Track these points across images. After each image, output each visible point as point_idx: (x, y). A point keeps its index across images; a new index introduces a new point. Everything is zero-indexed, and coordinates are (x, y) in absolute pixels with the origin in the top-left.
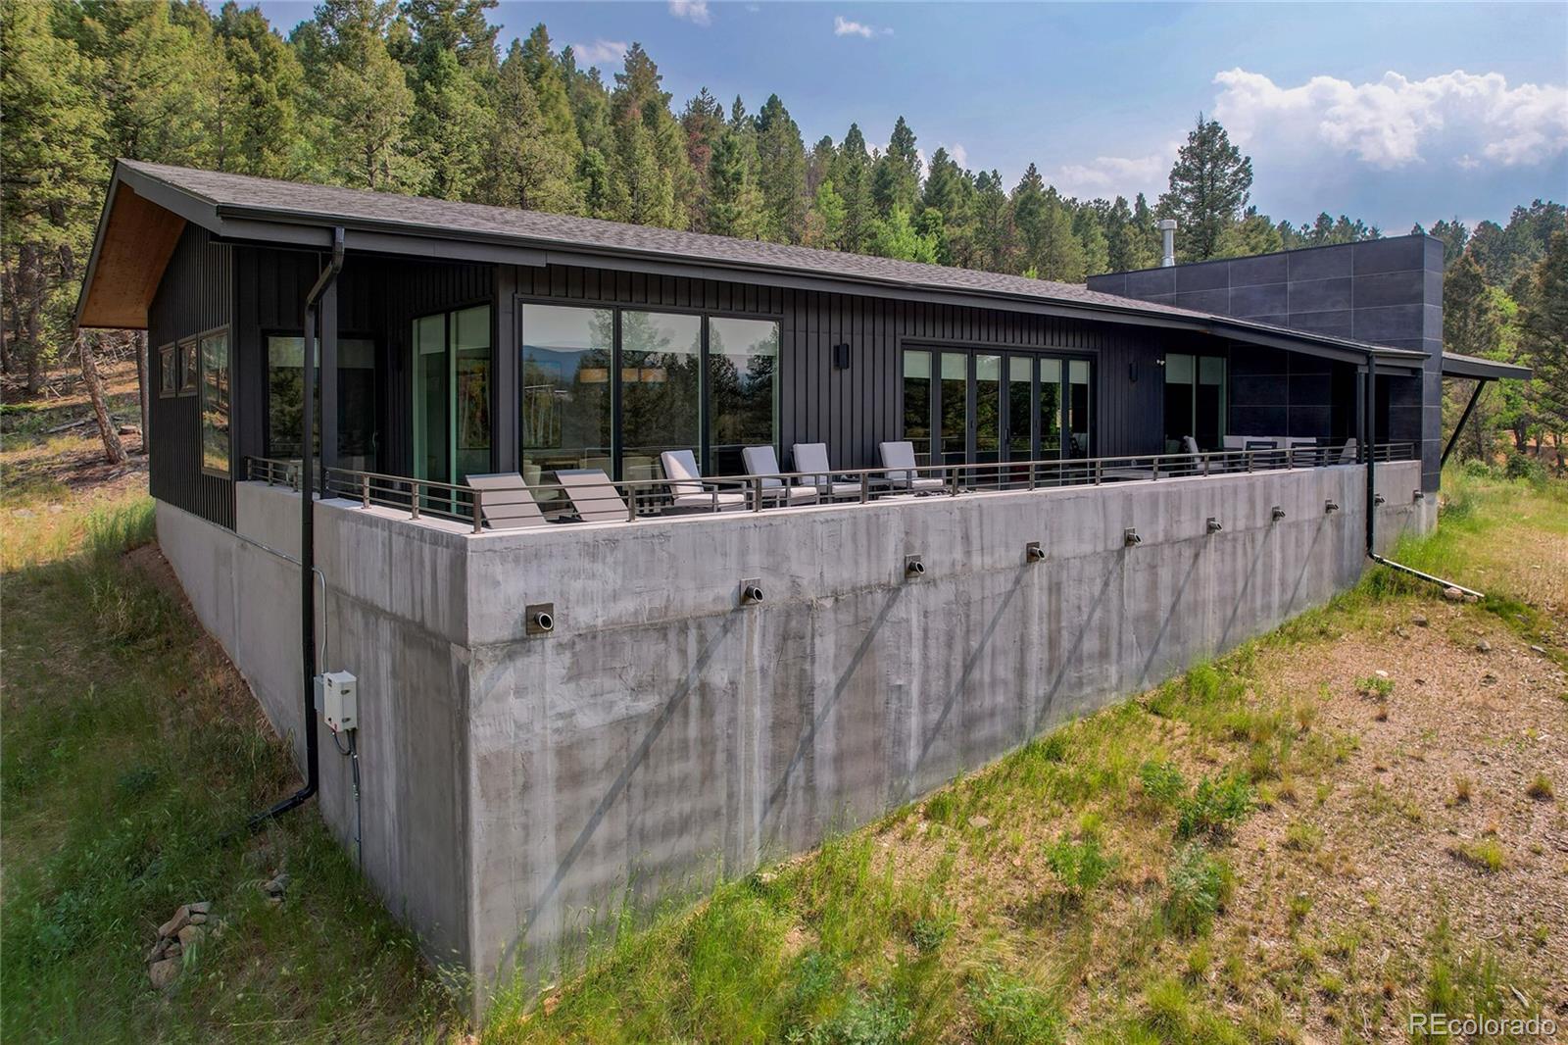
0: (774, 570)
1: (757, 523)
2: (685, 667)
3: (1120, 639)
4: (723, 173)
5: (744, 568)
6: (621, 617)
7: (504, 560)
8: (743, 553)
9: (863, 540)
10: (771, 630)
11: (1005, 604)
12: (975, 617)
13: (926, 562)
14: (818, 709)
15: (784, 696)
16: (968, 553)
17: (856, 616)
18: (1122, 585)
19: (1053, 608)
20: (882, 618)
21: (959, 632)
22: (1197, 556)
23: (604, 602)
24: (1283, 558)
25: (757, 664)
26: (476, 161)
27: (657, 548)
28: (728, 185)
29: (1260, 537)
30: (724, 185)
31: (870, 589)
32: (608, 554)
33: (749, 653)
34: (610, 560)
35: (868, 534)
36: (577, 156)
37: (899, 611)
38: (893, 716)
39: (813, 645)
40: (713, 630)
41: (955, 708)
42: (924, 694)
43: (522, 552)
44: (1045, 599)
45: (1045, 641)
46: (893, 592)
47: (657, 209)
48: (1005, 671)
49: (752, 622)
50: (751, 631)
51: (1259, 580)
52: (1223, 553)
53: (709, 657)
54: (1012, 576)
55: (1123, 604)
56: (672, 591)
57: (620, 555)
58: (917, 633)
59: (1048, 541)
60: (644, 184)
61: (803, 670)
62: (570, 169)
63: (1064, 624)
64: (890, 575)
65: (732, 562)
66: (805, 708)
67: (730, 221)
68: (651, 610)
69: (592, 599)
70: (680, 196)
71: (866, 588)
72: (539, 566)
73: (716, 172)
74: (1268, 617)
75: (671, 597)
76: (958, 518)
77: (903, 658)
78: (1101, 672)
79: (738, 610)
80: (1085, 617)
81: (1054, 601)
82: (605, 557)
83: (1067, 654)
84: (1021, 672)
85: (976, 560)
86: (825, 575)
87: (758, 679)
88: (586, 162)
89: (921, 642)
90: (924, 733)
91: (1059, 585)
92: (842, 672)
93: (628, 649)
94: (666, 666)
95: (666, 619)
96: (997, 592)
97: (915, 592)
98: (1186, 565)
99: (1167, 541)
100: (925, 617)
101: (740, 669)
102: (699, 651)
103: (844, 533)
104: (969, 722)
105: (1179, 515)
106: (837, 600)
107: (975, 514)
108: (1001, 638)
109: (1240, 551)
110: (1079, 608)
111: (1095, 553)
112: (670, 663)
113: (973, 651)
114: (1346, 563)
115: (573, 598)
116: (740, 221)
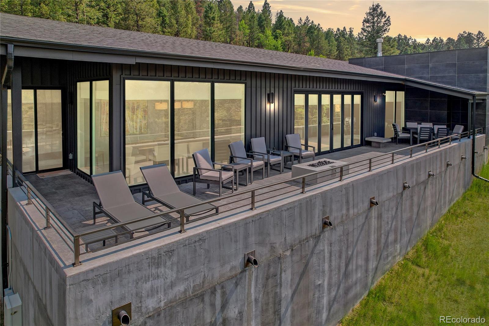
0: (261, 243)
1: (254, 219)
2: (214, 313)
3: (401, 232)
4: (209, 17)
5: (246, 247)
6: (176, 297)
7: (95, 284)
8: (246, 237)
9: (304, 215)
10: (260, 276)
11: (362, 230)
12: (350, 239)
13: (331, 220)
14: (283, 310)
15: (267, 310)
16: (348, 210)
17: (301, 256)
18: (402, 208)
19: (379, 225)
20: (312, 252)
21: (344, 249)
22: (425, 188)
23: (165, 290)
24: (449, 181)
25: (253, 298)
26: (120, 11)
27: (198, 248)
28: (210, 21)
29: (443, 175)
30: (209, 21)
31: (307, 239)
32: (168, 261)
33: (249, 294)
34: (169, 263)
35: (307, 211)
36: (157, 10)
37: (320, 247)
38: (316, 301)
39: (281, 277)
40: (230, 286)
41: (342, 286)
42: (330, 285)
43: (108, 275)
44: (376, 222)
45: (376, 242)
46: (317, 238)
47: (185, 29)
48: (361, 262)
49: (251, 275)
50: (250, 281)
51: (443, 193)
52: (433, 185)
53: (227, 303)
54: (365, 215)
55: (402, 216)
56: (206, 271)
57: (175, 259)
58: (327, 255)
59: (378, 195)
60: (181, 20)
61: (276, 293)
62: (154, 14)
63: (382, 232)
64: (316, 229)
65: (240, 245)
66: (277, 312)
67: (210, 33)
68: (194, 287)
69: (157, 291)
70: (193, 25)
71: (306, 239)
72: (121, 281)
73: (206, 17)
74: (445, 207)
75: (206, 276)
76: (344, 193)
77: (321, 270)
78: (395, 249)
79: (243, 271)
80: (390, 226)
81: (379, 222)
82: (166, 262)
83: (383, 245)
84: (367, 260)
85: (351, 212)
86: (287, 238)
87: (254, 306)
88: (160, 12)
89: (329, 259)
90: (329, 304)
91: (381, 214)
92: (294, 287)
93: (180, 314)
94: (203, 317)
95: (203, 289)
96: (359, 225)
97: (327, 235)
98: (422, 193)
99: (416, 184)
100: (331, 246)
101: (244, 304)
102: (222, 301)
103: (296, 213)
104: (347, 291)
105: (420, 172)
106: (292, 250)
107: (351, 189)
108: (360, 247)
109: (437, 182)
110: (388, 223)
111: (394, 196)
112: (205, 314)
113: (349, 256)
114: (466, 179)
115: (144, 294)
116: (214, 33)
